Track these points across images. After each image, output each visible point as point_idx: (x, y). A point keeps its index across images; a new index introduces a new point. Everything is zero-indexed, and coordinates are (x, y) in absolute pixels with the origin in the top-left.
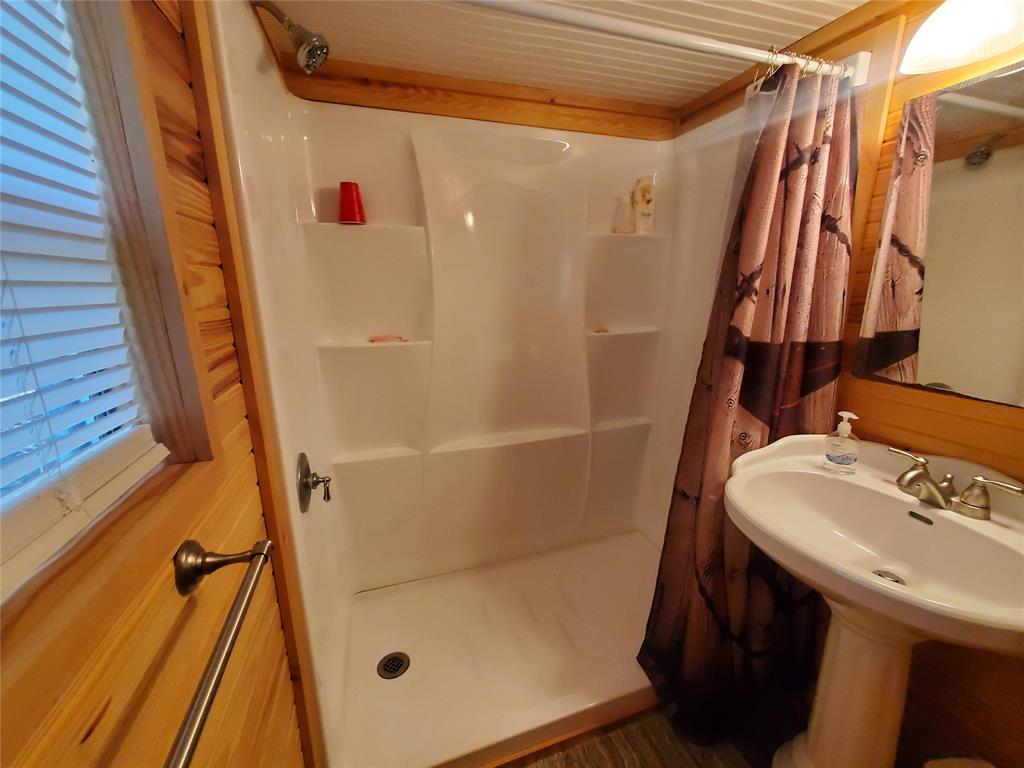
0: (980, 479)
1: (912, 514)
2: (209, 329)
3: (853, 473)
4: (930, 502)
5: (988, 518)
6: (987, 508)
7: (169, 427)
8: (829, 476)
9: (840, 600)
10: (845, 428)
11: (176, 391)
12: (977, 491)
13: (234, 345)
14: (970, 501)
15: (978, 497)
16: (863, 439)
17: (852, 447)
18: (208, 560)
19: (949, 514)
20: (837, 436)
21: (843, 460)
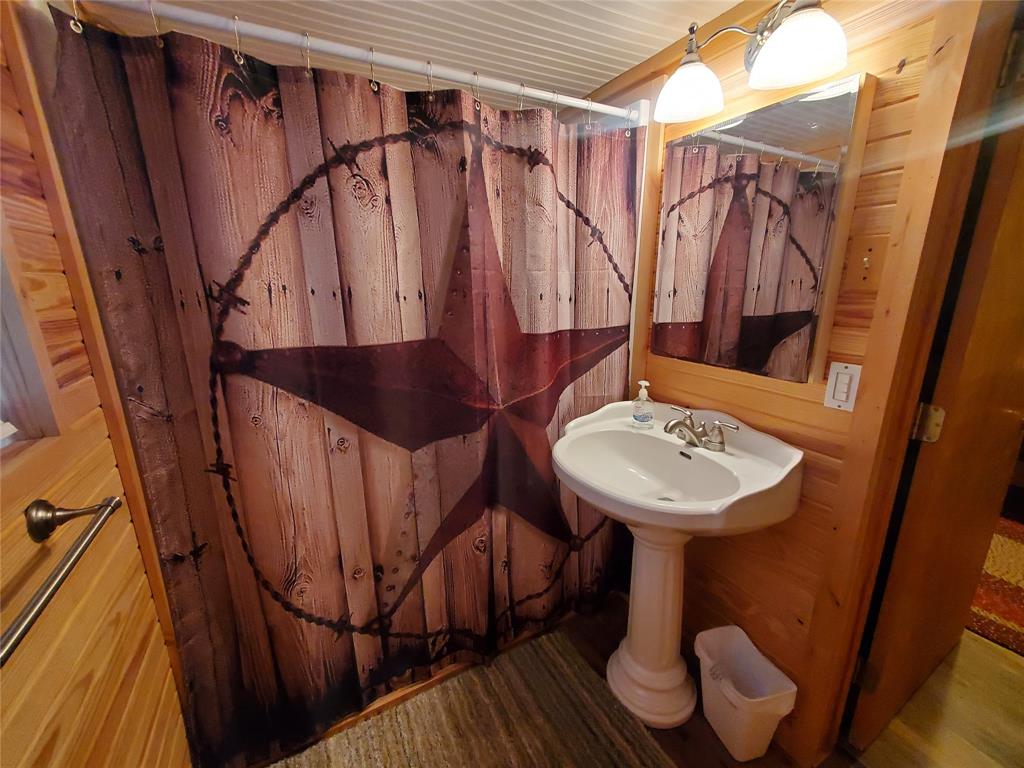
0: (717, 422)
1: (682, 453)
2: (52, 328)
3: (652, 428)
4: (692, 444)
5: (723, 450)
6: (722, 443)
7: (14, 408)
8: (634, 431)
9: (637, 525)
10: (643, 393)
11: (18, 376)
12: (716, 432)
13: (83, 342)
14: (713, 439)
15: (717, 436)
16: (657, 401)
17: (650, 407)
18: (58, 514)
19: (700, 450)
20: (639, 400)
21: (643, 418)
